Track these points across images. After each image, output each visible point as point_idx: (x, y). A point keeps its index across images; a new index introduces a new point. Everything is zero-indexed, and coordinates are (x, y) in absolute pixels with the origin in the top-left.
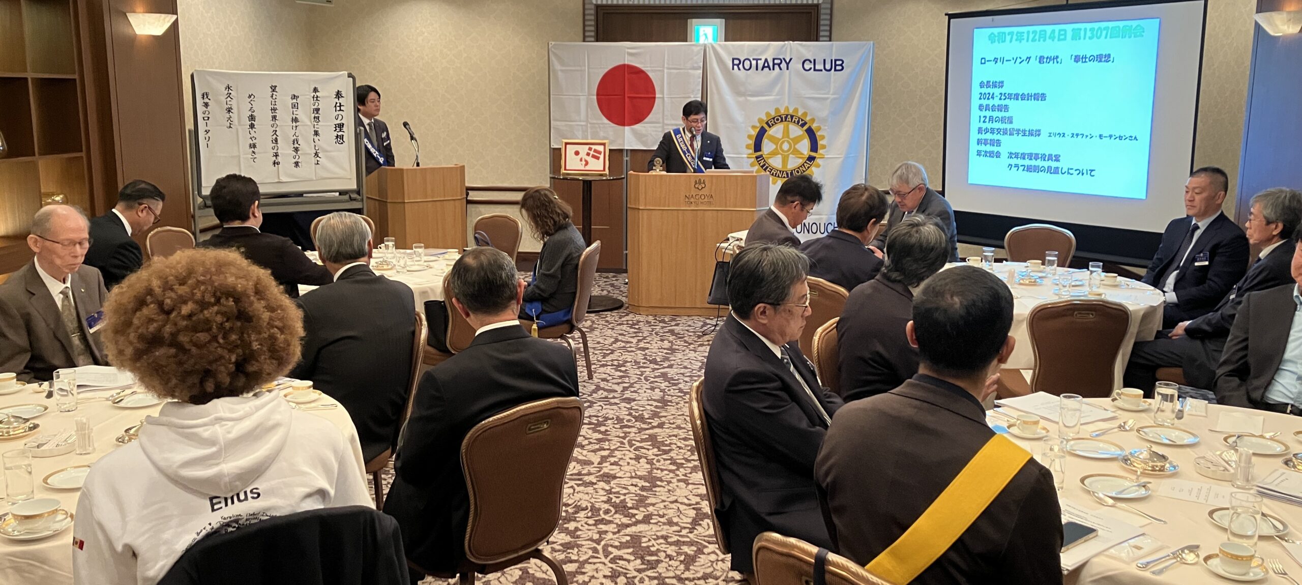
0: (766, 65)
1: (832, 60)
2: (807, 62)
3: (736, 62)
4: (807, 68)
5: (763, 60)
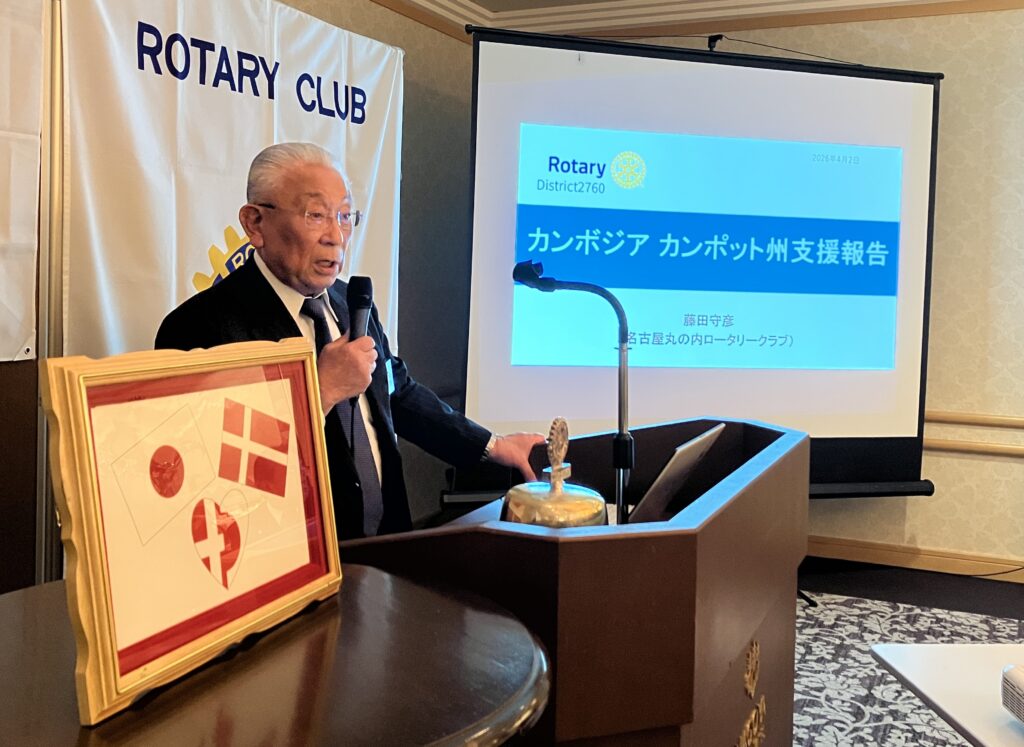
0: (224, 70)
1: (347, 88)
2: (306, 83)
3: (150, 41)
4: (309, 103)
5: (218, 50)
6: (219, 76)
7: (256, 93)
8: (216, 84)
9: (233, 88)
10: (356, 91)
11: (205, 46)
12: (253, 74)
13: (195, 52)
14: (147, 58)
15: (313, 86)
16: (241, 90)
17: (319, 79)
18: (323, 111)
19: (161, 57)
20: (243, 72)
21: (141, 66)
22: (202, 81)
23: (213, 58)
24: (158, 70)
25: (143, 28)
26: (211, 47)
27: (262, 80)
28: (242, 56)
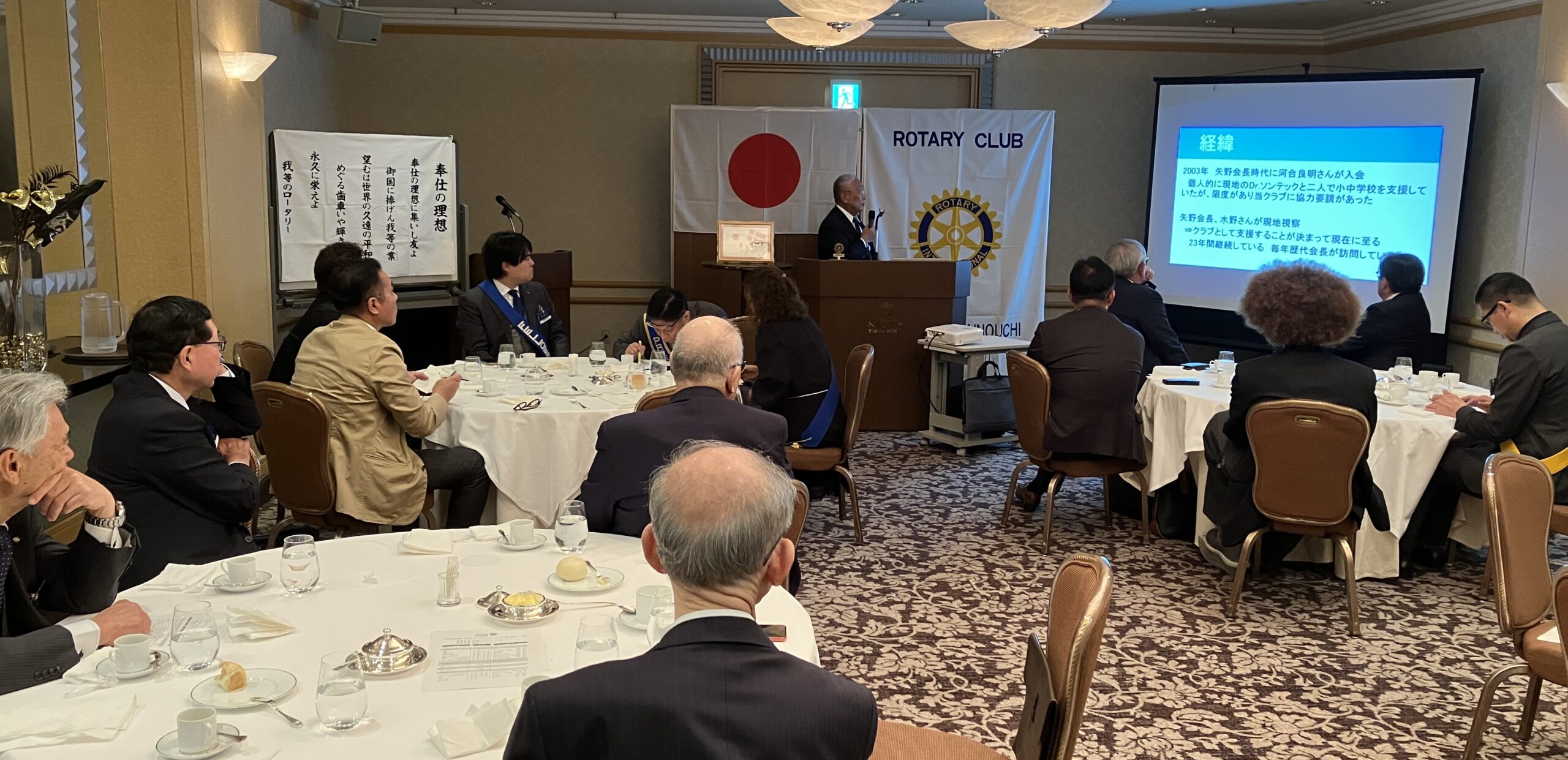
0: (934, 140)
1: (1009, 135)
2: (981, 137)
3: (899, 136)
4: (981, 144)
5: (930, 134)
6: (931, 142)
7: (950, 145)
8: (929, 145)
9: (938, 145)
10: (1014, 135)
11: (923, 134)
12: (949, 139)
13: (919, 137)
14: (898, 142)
15: (985, 137)
16: (942, 145)
17: (990, 135)
18: (990, 146)
19: (904, 141)
20: (943, 139)
21: (895, 145)
22: (923, 145)
23: (927, 138)
24: (902, 145)
25: (896, 133)
26: (927, 133)
27: (954, 140)
28: (943, 133)
